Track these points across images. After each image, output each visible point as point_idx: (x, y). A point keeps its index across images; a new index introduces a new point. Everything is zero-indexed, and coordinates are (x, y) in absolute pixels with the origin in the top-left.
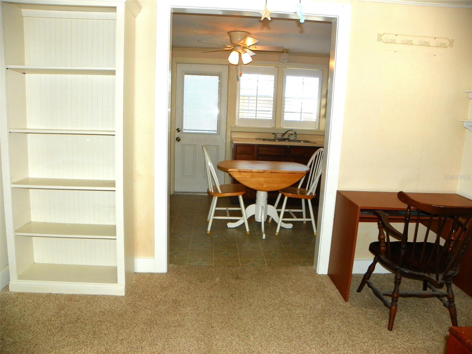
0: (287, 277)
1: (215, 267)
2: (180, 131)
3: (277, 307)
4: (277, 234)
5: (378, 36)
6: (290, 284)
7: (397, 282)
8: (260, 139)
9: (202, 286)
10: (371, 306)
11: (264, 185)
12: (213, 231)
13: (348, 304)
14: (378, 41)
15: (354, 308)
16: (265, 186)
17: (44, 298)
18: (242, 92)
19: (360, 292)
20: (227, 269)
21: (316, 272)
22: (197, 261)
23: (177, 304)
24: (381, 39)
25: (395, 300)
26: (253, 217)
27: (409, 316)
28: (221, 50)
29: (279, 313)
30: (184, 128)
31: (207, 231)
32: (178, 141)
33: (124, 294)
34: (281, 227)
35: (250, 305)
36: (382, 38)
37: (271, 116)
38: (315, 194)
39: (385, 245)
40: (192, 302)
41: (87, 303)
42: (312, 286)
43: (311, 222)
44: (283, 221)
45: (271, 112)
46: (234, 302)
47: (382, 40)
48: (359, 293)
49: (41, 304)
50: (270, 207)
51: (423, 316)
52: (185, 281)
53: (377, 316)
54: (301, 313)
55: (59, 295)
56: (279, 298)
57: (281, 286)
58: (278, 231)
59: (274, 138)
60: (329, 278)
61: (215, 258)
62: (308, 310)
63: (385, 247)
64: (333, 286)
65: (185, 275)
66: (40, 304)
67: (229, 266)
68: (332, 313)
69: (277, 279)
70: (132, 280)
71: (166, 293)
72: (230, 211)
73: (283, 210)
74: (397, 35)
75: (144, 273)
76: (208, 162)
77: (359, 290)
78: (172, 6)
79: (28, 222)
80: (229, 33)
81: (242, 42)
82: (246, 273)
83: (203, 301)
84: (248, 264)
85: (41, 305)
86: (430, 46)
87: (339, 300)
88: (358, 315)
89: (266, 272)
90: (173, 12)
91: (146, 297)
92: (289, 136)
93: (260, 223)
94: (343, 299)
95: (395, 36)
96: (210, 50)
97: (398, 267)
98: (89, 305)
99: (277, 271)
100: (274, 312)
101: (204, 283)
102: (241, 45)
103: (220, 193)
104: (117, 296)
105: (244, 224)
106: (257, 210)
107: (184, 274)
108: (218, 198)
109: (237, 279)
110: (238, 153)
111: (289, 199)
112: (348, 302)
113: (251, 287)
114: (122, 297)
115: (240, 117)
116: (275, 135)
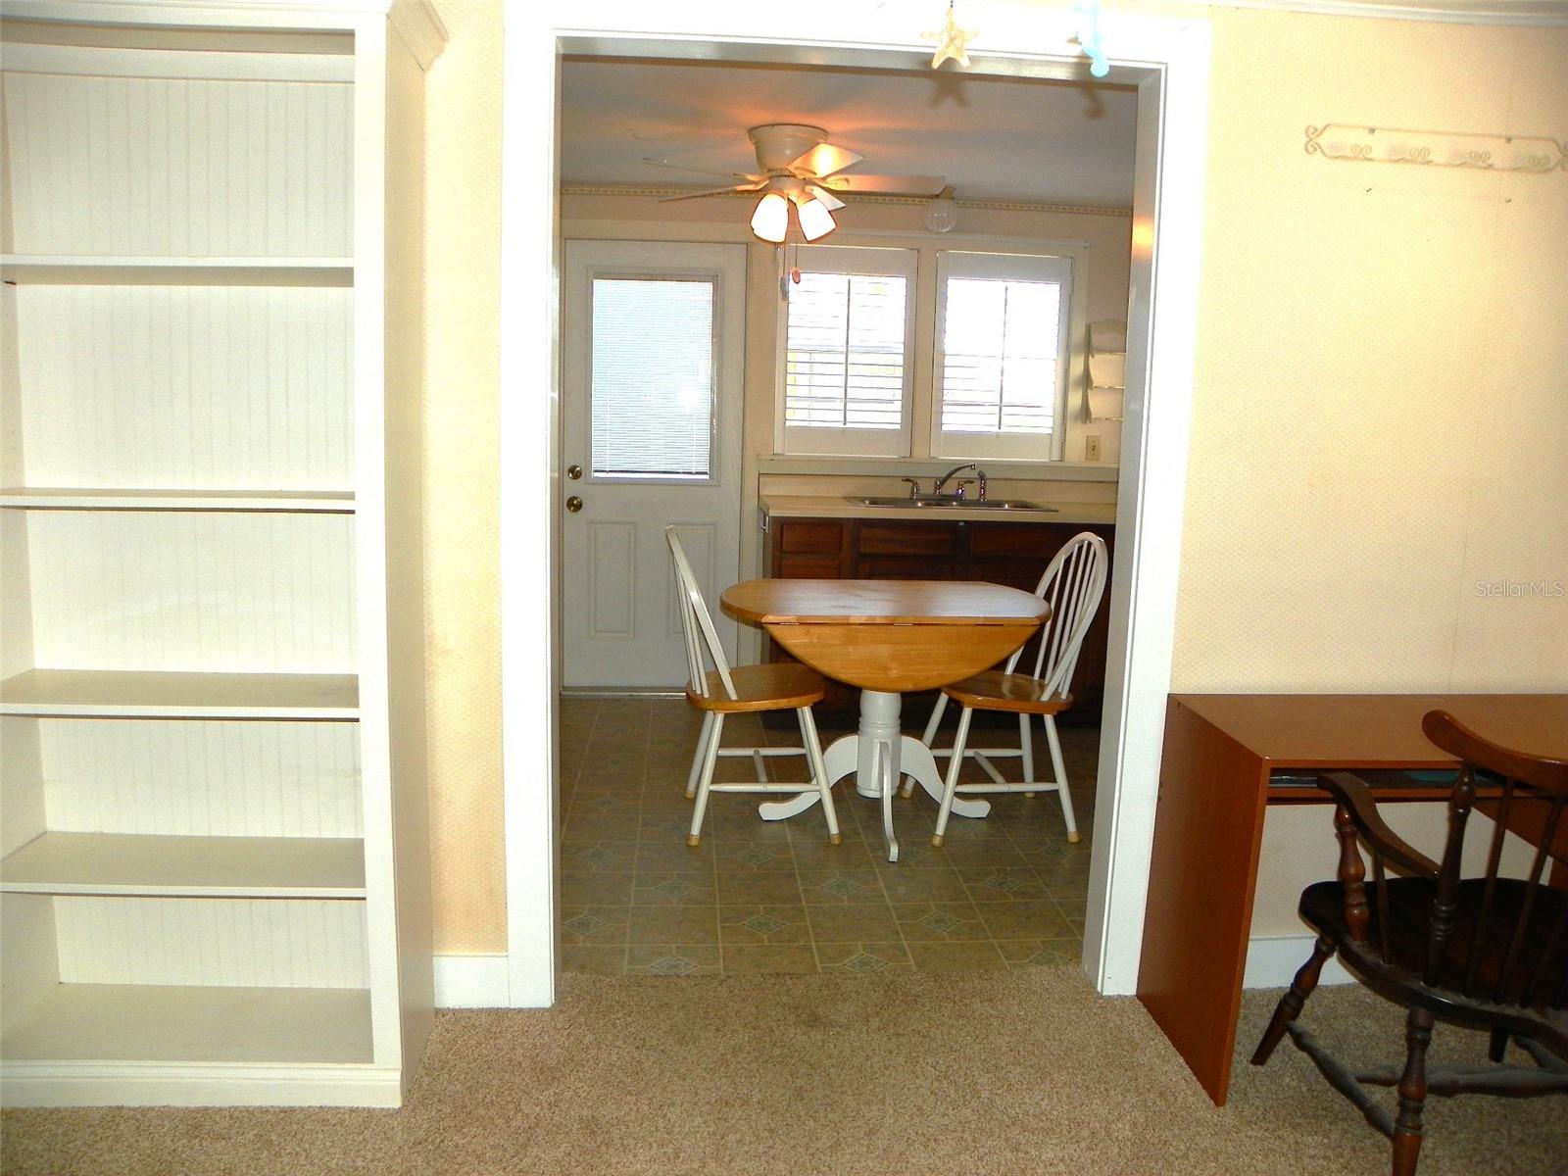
0: (994, 1013)
1: (728, 977)
2: (579, 477)
3: (970, 1139)
4: (937, 841)
5: (1308, 136)
6: (1007, 1039)
7: (1417, 1041)
8: (863, 500)
9: (685, 1058)
10: (1313, 1121)
11: (891, 670)
12: (711, 835)
13: (1227, 1115)
14: (1307, 150)
15: (1252, 1129)
16: (894, 673)
17: (91, 1129)
18: (796, 337)
19: (1262, 1064)
20: (774, 984)
21: (1095, 988)
22: (660, 954)
23: (599, 1139)
24: (1319, 145)
25: (1410, 1106)
26: (850, 779)
27: (1459, 1161)
28: (719, 190)
29: (979, 1163)
30: (596, 463)
31: (688, 836)
32: (574, 511)
33: (395, 1102)
34: (952, 816)
35: (870, 1133)
36: (1321, 140)
37: (897, 418)
38: (1067, 697)
39: (1364, 900)
40: (653, 1129)
41: (259, 1145)
42: (1089, 1045)
43: (1056, 793)
44: (957, 794)
45: (898, 406)
46: (811, 1123)
47: (1322, 151)
48: (1259, 1067)
49: (80, 1154)
50: (908, 742)
51: (1511, 1159)
52: (621, 1042)
53: (1341, 1160)
54: (1062, 1160)
55: (154, 1114)
56: (973, 1097)
57: (977, 1048)
58: (940, 830)
59: (908, 496)
60: (1145, 1010)
61: (723, 942)
62: (1083, 1144)
63: (1366, 909)
64: (1162, 1044)
65: (620, 1015)
66: (76, 1155)
67: (777, 974)
68: (1172, 1155)
69: (957, 1021)
70: (428, 1040)
71: (555, 1094)
72: (766, 758)
73: (958, 753)
74: (1372, 131)
75: (471, 1010)
76: (688, 587)
77: (1260, 1057)
78: (561, 29)
79: (34, 836)
80: (753, 131)
81: (798, 162)
82: (845, 1000)
83: (696, 1123)
84: (844, 962)
85: (78, 1163)
86: (1495, 169)
87: (1191, 1099)
88: (1270, 1160)
89: (914, 992)
90: (561, 52)
91: (483, 1112)
92: (960, 486)
93: (877, 803)
94: (1204, 1094)
95: (1366, 132)
96: (681, 193)
97: (1422, 984)
98: (266, 1152)
99: (952, 988)
100: (962, 1157)
101: (691, 1046)
102: (797, 172)
103: (736, 701)
104: (374, 1109)
105: (819, 805)
106: (864, 757)
107: (617, 1012)
108: (727, 716)
109: (813, 1026)
110: (785, 552)
111: (977, 714)
112: (1227, 1106)
113: (868, 1058)
114: (392, 1116)
115: (788, 423)
116: (911, 484)
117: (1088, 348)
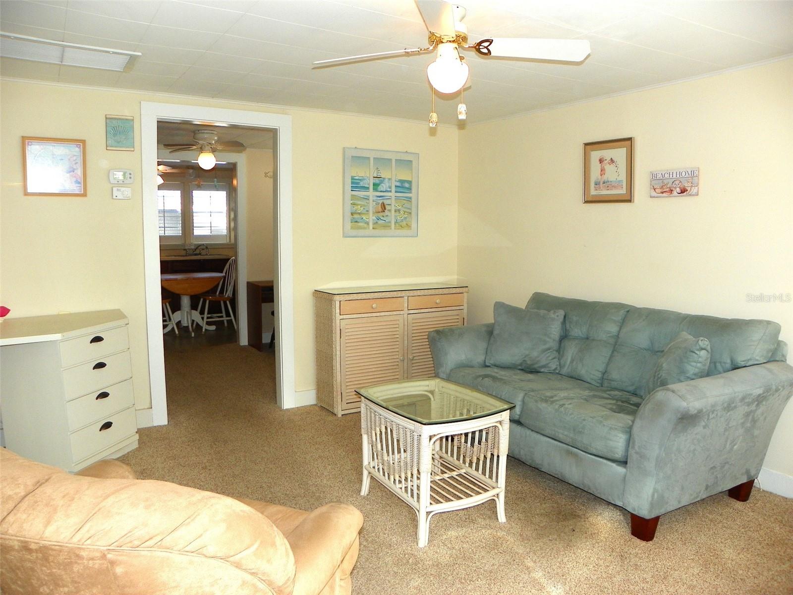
4: (202, 333)
11: (186, 290)
21: (238, 345)
26: (180, 322)
34: (206, 330)
37: (180, 232)
38: (232, 296)
43: (231, 320)
44: (207, 324)
45: (180, 228)
50: (194, 312)
58: (204, 330)
59: (185, 254)
60: (250, 346)
73: (206, 315)
92: (200, 250)
93: (187, 327)
105: (173, 328)
106: (183, 316)
111: (210, 303)
116: (186, 251)
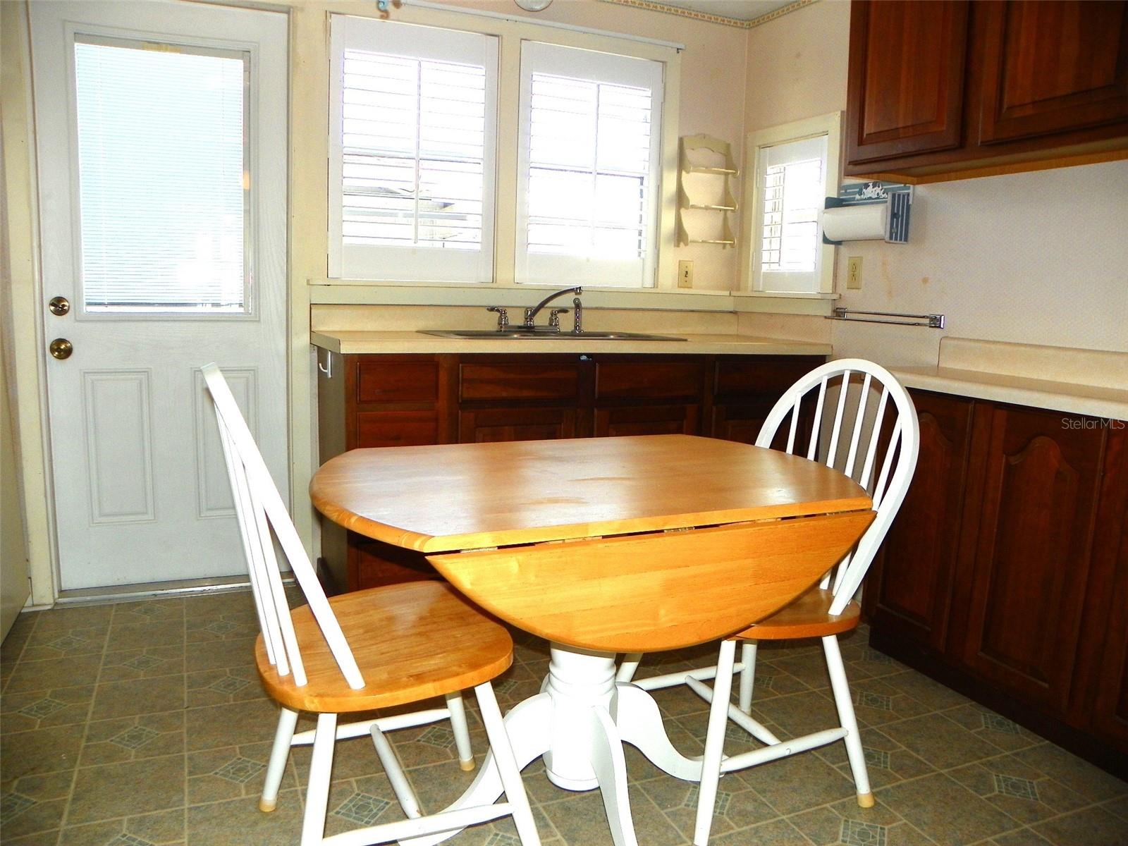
2: (66, 311)
30: (88, 293)
32: (59, 357)
37: (478, 236)
59: (496, 328)
92: (554, 317)
110: (363, 401)
115: (346, 241)
116: (499, 314)
117: (681, 163)
